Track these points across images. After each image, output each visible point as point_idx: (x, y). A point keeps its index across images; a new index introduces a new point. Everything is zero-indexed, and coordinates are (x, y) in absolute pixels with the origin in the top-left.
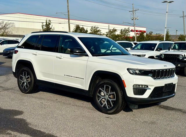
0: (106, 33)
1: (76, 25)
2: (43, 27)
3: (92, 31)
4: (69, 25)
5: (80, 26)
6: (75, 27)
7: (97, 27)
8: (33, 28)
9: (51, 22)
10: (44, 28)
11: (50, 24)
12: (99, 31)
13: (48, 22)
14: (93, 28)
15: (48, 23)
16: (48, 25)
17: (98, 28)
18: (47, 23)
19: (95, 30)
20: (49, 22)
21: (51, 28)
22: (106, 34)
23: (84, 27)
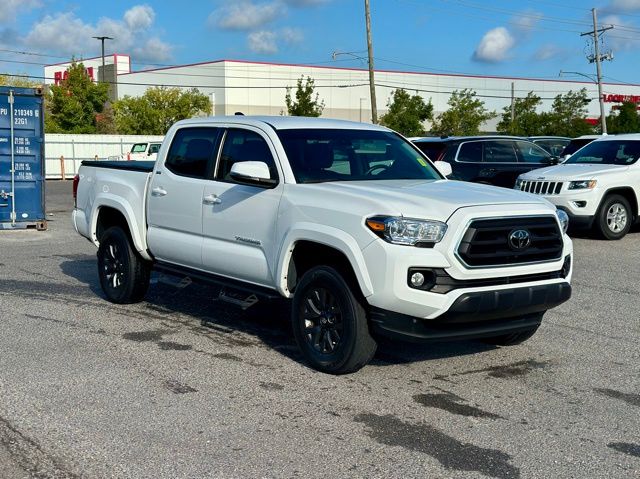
0: (505, 109)
1: (395, 90)
2: (288, 101)
3: (453, 105)
4: (372, 89)
5: (408, 92)
7: (472, 92)
8: (268, 105)
9: (315, 83)
10: (292, 104)
11: (309, 90)
12: (476, 104)
13: (304, 83)
14: (458, 96)
15: (304, 90)
16: (306, 94)
17: (473, 95)
18: (300, 87)
19: (464, 101)
20: (310, 85)
21: (314, 103)
22: (504, 112)
23: (420, 94)
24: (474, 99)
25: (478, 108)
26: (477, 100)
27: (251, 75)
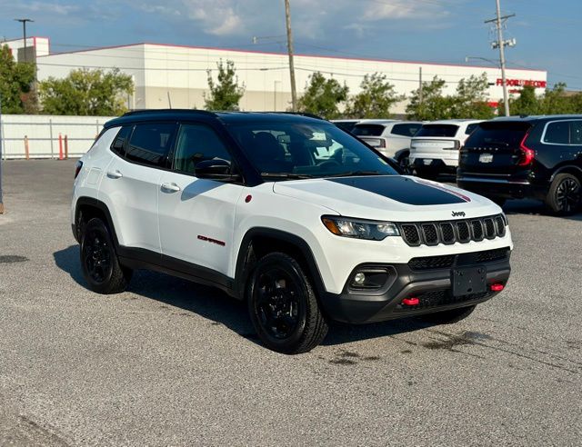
0: (413, 92)
1: (312, 73)
2: (211, 84)
3: (365, 88)
5: (324, 76)
6: (311, 79)
7: (382, 76)
9: (236, 66)
10: (215, 87)
11: (231, 73)
12: (386, 87)
13: (225, 66)
14: (369, 79)
15: (226, 72)
16: (228, 77)
17: (383, 78)
18: (222, 71)
19: (375, 84)
20: (230, 68)
21: (235, 86)
22: (412, 95)
23: (335, 77)
24: (384, 82)
25: (389, 91)
26: (388, 84)
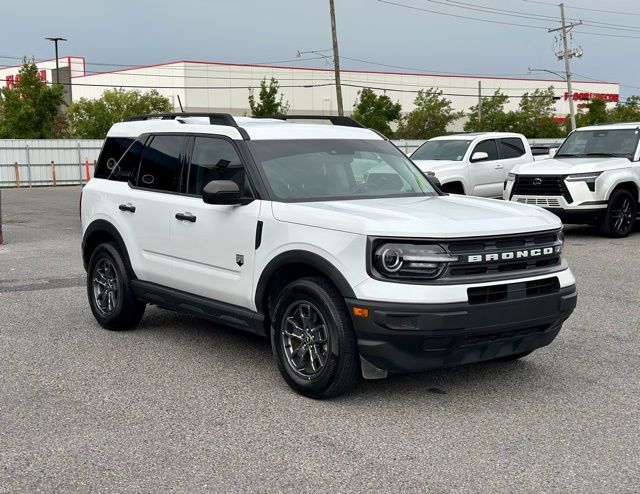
0: (471, 109)
1: (361, 89)
2: (252, 103)
3: (420, 104)
4: (338, 89)
5: (375, 92)
6: (360, 96)
7: (438, 92)
8: (229, 107)
9: (280, 84)
10: (256, 106)
11: (274, 91)
12: (444, 103)
13: (268, 83)
14: (424, 95)
15: (268, 90)
16: (270, 95)
17: (439, 94)
18: (264, 88)
19: (430, 101)
20: (274, 85)
21: (279, 104)
22: (471, 112)
23: (388, 94)
24: (440, 98)
25: (446, 108)
26: (444, 99)
27: (211, 75)
